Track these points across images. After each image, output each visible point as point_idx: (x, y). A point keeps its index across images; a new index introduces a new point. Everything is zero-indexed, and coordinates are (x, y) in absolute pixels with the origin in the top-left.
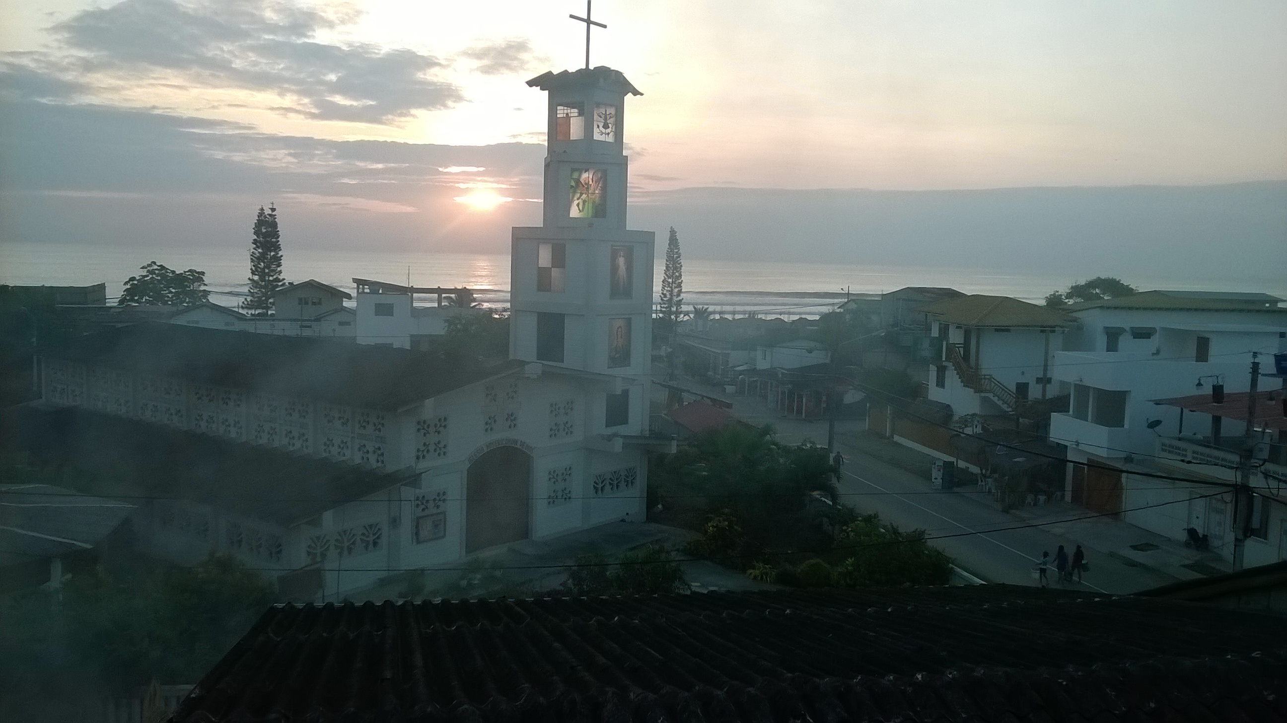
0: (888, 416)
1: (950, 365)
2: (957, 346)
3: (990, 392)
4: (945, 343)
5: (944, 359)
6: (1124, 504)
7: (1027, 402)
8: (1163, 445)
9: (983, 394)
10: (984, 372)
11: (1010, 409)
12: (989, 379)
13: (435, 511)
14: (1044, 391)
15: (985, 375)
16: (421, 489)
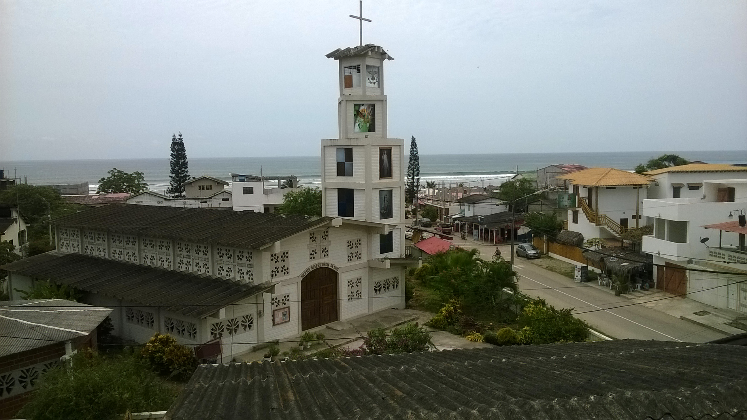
0: (545, 241)
1: (580, 210)
2: (584, 198)
3: (605, 224)
4: (577, 197)
5: (577, 206)
6: (688, 288)
7: (627, 230)
8: (711, 252)
9: (601, 226)
10: (601, 214)
11: (618, 235)
12: (604, 217)
13: (284, 306)
14: (637, 223)
15: (601, 215)
16: (275, 294)
